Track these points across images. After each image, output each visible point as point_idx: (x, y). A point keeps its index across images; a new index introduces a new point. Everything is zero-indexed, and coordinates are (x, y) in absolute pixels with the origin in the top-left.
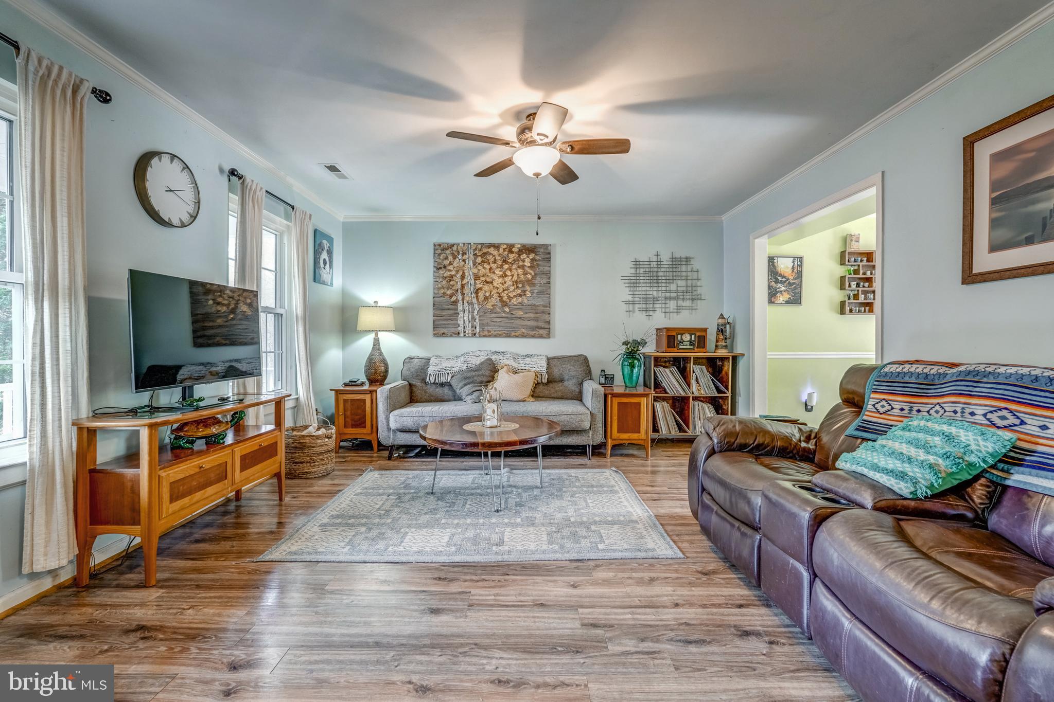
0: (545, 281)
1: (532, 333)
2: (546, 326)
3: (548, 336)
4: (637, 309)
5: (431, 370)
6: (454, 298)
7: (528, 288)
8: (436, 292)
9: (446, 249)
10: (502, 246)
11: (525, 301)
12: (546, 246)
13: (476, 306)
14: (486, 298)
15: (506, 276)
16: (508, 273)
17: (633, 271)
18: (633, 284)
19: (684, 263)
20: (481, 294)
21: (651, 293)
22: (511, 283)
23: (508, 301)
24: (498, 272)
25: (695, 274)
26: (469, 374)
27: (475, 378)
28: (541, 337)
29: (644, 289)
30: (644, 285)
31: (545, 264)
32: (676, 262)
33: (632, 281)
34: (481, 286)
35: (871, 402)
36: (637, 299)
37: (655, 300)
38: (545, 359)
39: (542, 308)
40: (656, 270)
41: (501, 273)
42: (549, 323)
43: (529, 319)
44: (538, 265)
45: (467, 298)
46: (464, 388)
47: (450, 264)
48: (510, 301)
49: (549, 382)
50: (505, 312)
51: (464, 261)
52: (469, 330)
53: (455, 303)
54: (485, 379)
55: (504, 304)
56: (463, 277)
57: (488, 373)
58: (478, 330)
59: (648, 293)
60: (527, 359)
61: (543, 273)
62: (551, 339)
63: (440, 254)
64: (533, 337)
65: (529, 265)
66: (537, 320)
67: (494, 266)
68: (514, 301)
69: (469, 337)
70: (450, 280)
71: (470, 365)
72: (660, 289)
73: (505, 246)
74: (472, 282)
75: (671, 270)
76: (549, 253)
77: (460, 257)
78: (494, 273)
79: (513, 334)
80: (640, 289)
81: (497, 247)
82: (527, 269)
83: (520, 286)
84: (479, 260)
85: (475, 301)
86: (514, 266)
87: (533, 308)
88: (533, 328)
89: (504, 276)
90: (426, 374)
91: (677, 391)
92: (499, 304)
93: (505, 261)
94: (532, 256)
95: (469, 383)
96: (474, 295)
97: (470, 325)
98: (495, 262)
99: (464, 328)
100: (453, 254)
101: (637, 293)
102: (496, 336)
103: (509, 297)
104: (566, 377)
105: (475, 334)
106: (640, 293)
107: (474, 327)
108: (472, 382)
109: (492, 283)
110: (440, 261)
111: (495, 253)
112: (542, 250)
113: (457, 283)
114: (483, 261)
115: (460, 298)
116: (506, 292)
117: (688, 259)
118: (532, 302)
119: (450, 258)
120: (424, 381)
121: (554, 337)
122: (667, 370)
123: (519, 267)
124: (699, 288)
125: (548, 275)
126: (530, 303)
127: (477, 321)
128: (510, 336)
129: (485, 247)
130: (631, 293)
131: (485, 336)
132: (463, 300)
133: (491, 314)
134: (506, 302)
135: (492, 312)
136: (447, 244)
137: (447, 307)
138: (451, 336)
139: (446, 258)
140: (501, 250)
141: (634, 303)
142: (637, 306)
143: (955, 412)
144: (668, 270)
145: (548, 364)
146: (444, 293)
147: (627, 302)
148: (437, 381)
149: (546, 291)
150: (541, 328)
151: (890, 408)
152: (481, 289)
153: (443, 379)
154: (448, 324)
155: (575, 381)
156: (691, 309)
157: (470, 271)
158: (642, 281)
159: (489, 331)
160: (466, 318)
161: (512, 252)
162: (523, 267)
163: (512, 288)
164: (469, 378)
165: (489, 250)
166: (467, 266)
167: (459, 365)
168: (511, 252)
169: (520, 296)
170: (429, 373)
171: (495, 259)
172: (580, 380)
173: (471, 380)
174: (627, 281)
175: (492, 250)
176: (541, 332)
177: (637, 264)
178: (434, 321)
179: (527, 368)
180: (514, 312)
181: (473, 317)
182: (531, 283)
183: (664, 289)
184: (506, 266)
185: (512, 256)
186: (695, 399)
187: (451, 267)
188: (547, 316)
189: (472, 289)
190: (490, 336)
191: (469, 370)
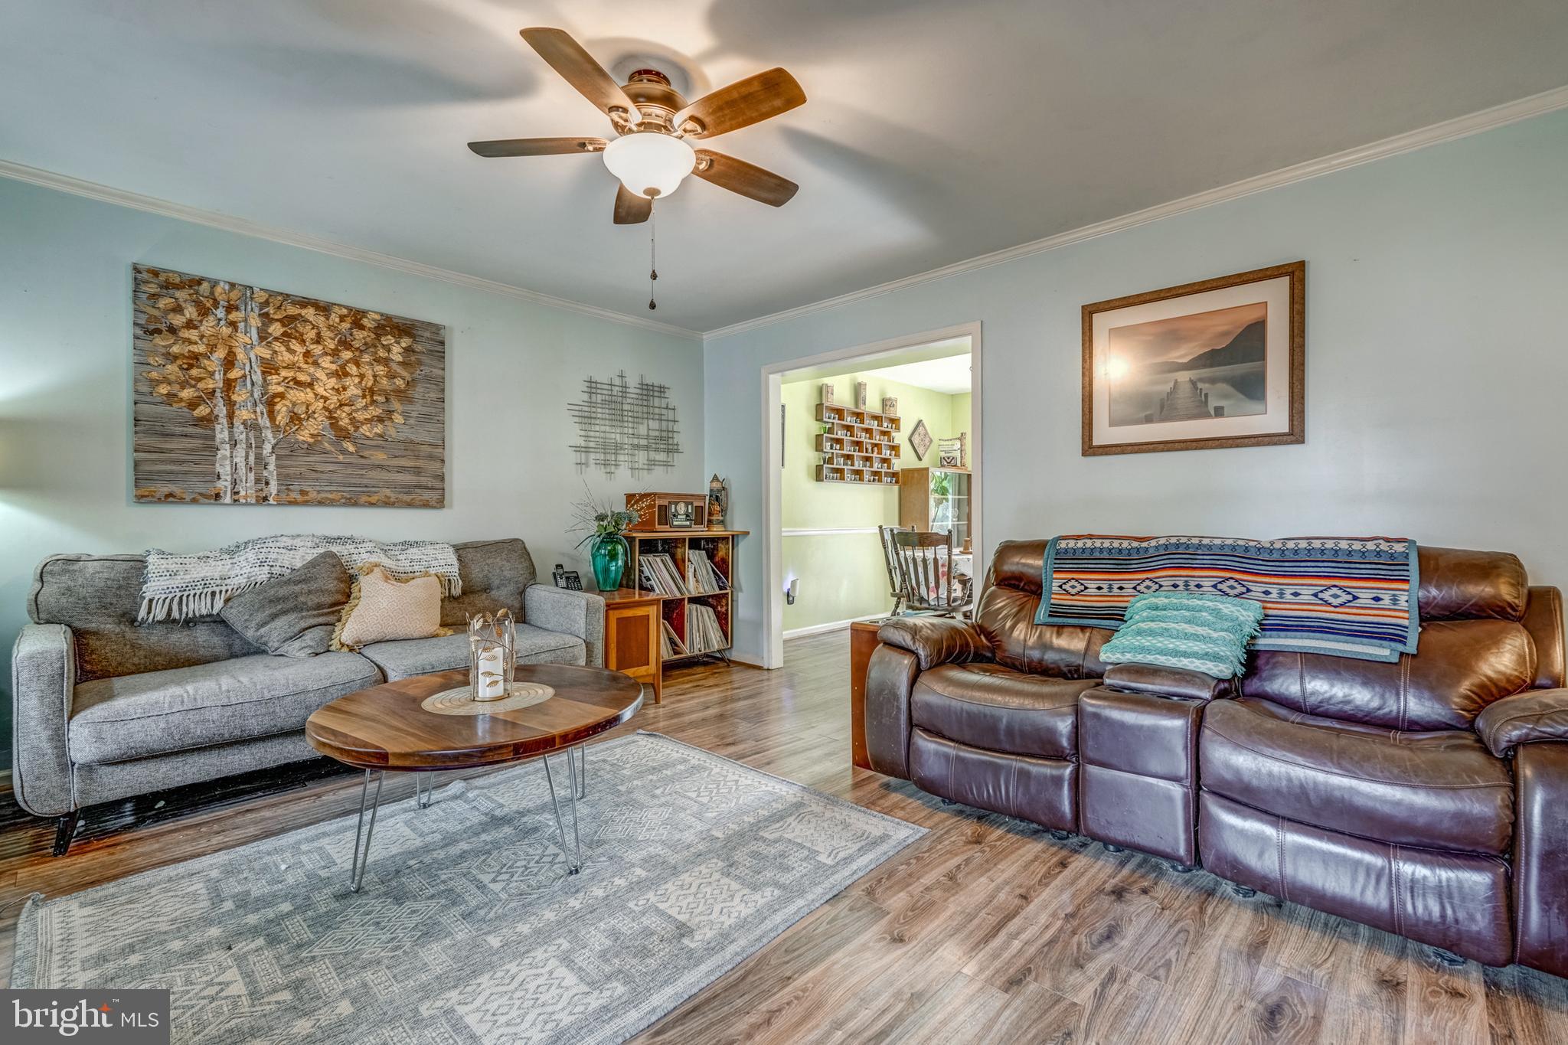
0: (433, 395)
1: (407, 498)
2: (437, 484)
3: (440, 504)
4: (592, 462)
5: (153, 588)
6: (202, 411)
7: (396, 405)
8: (145, 389)
9: (179, 287)
10: (336, 309)
11: (392, 432)
12: (436, 328)
13: (268, 434)
14: (295, 418)
15: (346, 374)
16: (352, 369)
17: (586, 397)
18: (586, 419)
19: (656, 394)
20: (282, 409)
21: (613, 436)
22: (359, 392)
23: (351, 429)
24: (326, 362)
25: (671, 412)
26: (283, 591)
27: (302, 599)
28: (426, 505)
29: (603, 428)
30: (602, 422)
31: (434, 363)
32: (650, 391)
33: (584, 414)
34: (280, 389)
35: (1056, 584)
36: (592, 444)
37: (618, 448)
38: (451, 549)
39: (427, 449)
40: (620, 399)
41: (334, 367)
42: (442, 478)
43: (401, 470)
44: (420, 363)
45: (243, 414)
46: (273, 625)
47: (190, 325)
48: (357, 428)
49: (464, 593)
50: (344, 452)
51: (233, 324)
52: (248, 488)
53: (209, 421)
54: (327, 599)
55: (342, 434)
56: (229, 362)
57: (332, 585)
58: (273, 488)
59: (608, 435)
60: (411, 551)
61: (429, 379)
62: (444, 511)
63: (154, 297)
64: (410, 505)
65: (400, 358)
66: (418, 471)
67: (317, 350)
68: (365, 429)
69: (247, 504)
70: (191, 366)
71: (277, 570)
72: (626, 430)
73: (345, 311)
74: (258, 377)
75: (640, 402)
76: (442, 343)
77: (220, 313)
78: (316, 364)
79: (364, 499)
80: (597, 428)
81: (324, 309)
82: (394, 366)
83: (381, 399)
84: (276, 329)
85: (264, 421)
86: (366, 358)
87: (409, 447)
88: (408, 488)
89: (341, 374)
90: (136, 598)
91: (672, 591)
92: (330, 434)
93: (346, 344)
94: (405, 342)
95: (284, 612)
96: (260, 408)
97: (252, 476)
98: (318, 340)
99: (235, 483)
100: (198, 304)
101: (592, 434)
102: (321, 503)
103: (353, 420)
104: (497, 582)
105: (265, 499)
106: (597, 434)
107: (262, 482)
108: (295, 609)
109: (311, 385)
110: (156, 313)
111: (320, 321)
112: (427, 334)
113: (212, 374)
114: (285, 334)
115: (221, 410)
116: (346, 409)
117: (662, 389)
118: (406, 434)
119: (190, 312)
120: (130, 619)
121: (451, 507)
122: (658, 559)
123: (378, 360)
124: (675, 435)
125: (440, 384)
126: (402, 437)
127: (272, 467)
128: (355, 504)
129: (294, 303)
130: (583, 433)
131: (293, 503)
132: (230, 417)
133: (308, 454)
134: (346, 430)
135: (310, 449)
136: (180, 274)
137: (178, 430)
138: (194, 501)
139: (178, 309)
140: (334, 318)
141: (587, 450)
142: (592, 456)
143: (1175, 586)
144: (635, 402)
145: (460, 559)
146: (169, 395)
147: (578, 449)
148: (175, 614)
149: (436, 414)
150: (427, 488)
151: (1082, 588)
152: (282, 396)
153: (202, 608)
154: (186, 473)
155: (511, 587)
156: (666, 464)
157: (250, 350)
158: (599, 416)
159: (303, 493)
160: (239, 459)
161: (362, 327)
162: (386, 362)
163: (361, 403)
164: (285, 599)
165: (303, 312)
166: (241, 337)
167: (244, 571)
168: (358, 325)
169: (380, 420)
170: (148, 596)
171: (319, 335)
172: (521, 586)
173: (290, 604)
174: (576, 413)
175: (309, 313)
176: (427, 495)
177: (592, 386)
178: (137, 464)
179: (416, 568)
180: (366, 453)
181: (259, 458)
182: (402, 395)
183: (630, 431)
184: (347, 355)
185: (359, 335)
186: (693, 600)
187: (193, 335)
188: (438, 465)
189: (256, 395)
190: (306, 503)
191: (277, 580)
